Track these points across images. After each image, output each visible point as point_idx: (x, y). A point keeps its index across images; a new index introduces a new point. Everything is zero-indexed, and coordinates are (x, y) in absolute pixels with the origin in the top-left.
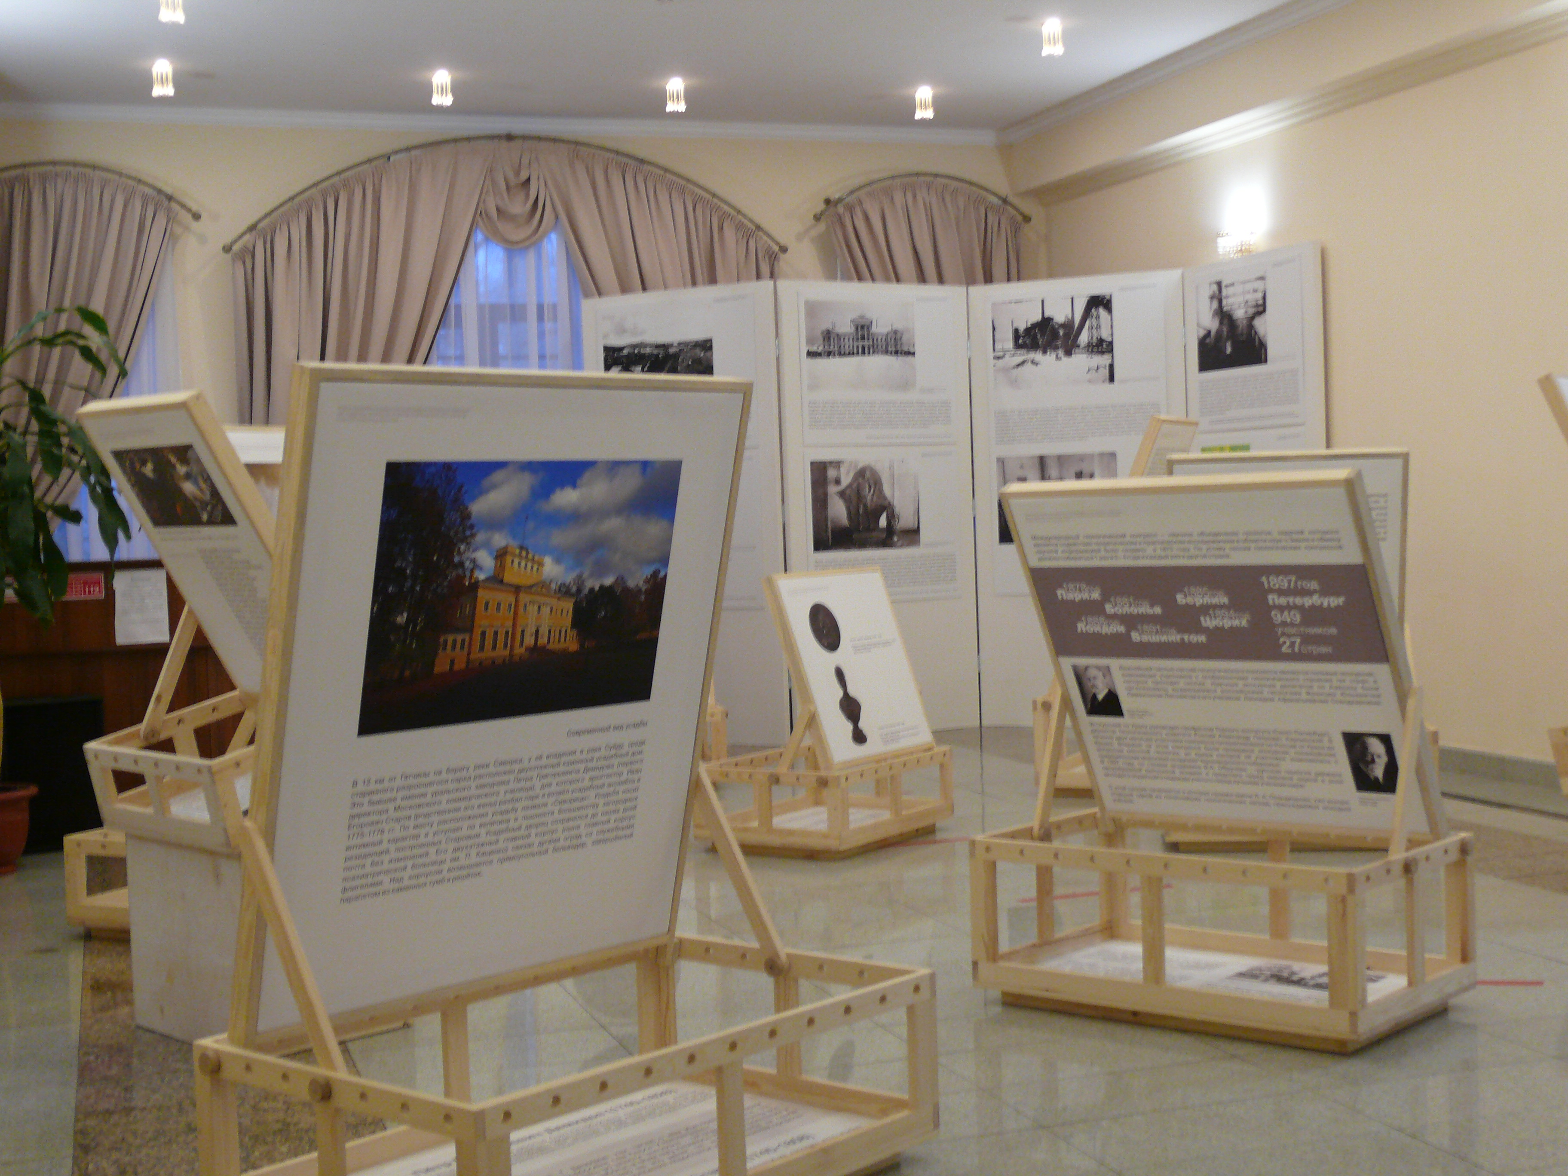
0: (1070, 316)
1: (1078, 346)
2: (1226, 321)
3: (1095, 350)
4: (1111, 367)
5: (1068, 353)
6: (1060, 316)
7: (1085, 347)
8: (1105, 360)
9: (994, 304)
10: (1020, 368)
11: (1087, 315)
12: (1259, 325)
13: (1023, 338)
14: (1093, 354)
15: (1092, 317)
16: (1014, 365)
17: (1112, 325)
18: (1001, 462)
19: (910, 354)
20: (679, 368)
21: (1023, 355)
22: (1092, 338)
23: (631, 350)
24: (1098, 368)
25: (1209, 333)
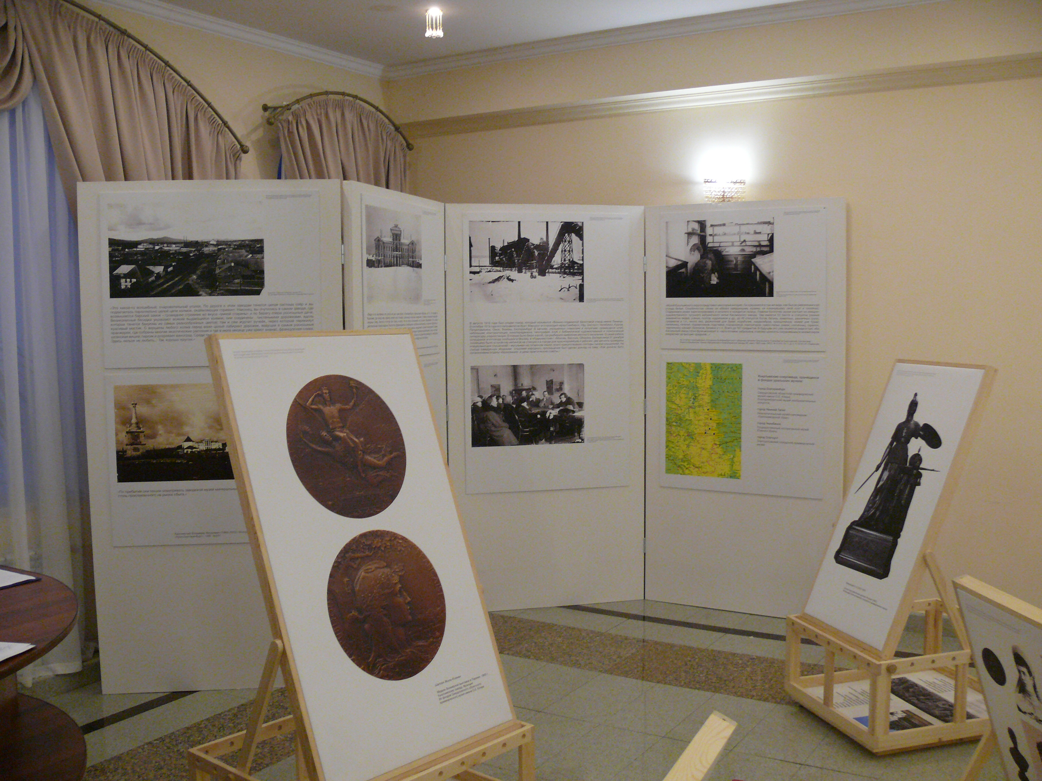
0: (545, 240)
1: (552, 267)
2: (711, 256)
3: (567, 271)
4: (581, 286)
5: (543, 272)
7: (558, 268)
8: (575, 281)
9: (471, 223)
10: (496, 283)
11: (560, 239)
12: (761, 262)
13: (499, 256)
14: (565, 276)
15: (565, 242)
16: (491, 280)
17: (583, 250)
18: (475, 370)
19: (419, 266)
20: (218, 271)
21: (500, 271)
22: (565, 260)
23: (151, 246)
24: (570, 287)
25: (684, 264)
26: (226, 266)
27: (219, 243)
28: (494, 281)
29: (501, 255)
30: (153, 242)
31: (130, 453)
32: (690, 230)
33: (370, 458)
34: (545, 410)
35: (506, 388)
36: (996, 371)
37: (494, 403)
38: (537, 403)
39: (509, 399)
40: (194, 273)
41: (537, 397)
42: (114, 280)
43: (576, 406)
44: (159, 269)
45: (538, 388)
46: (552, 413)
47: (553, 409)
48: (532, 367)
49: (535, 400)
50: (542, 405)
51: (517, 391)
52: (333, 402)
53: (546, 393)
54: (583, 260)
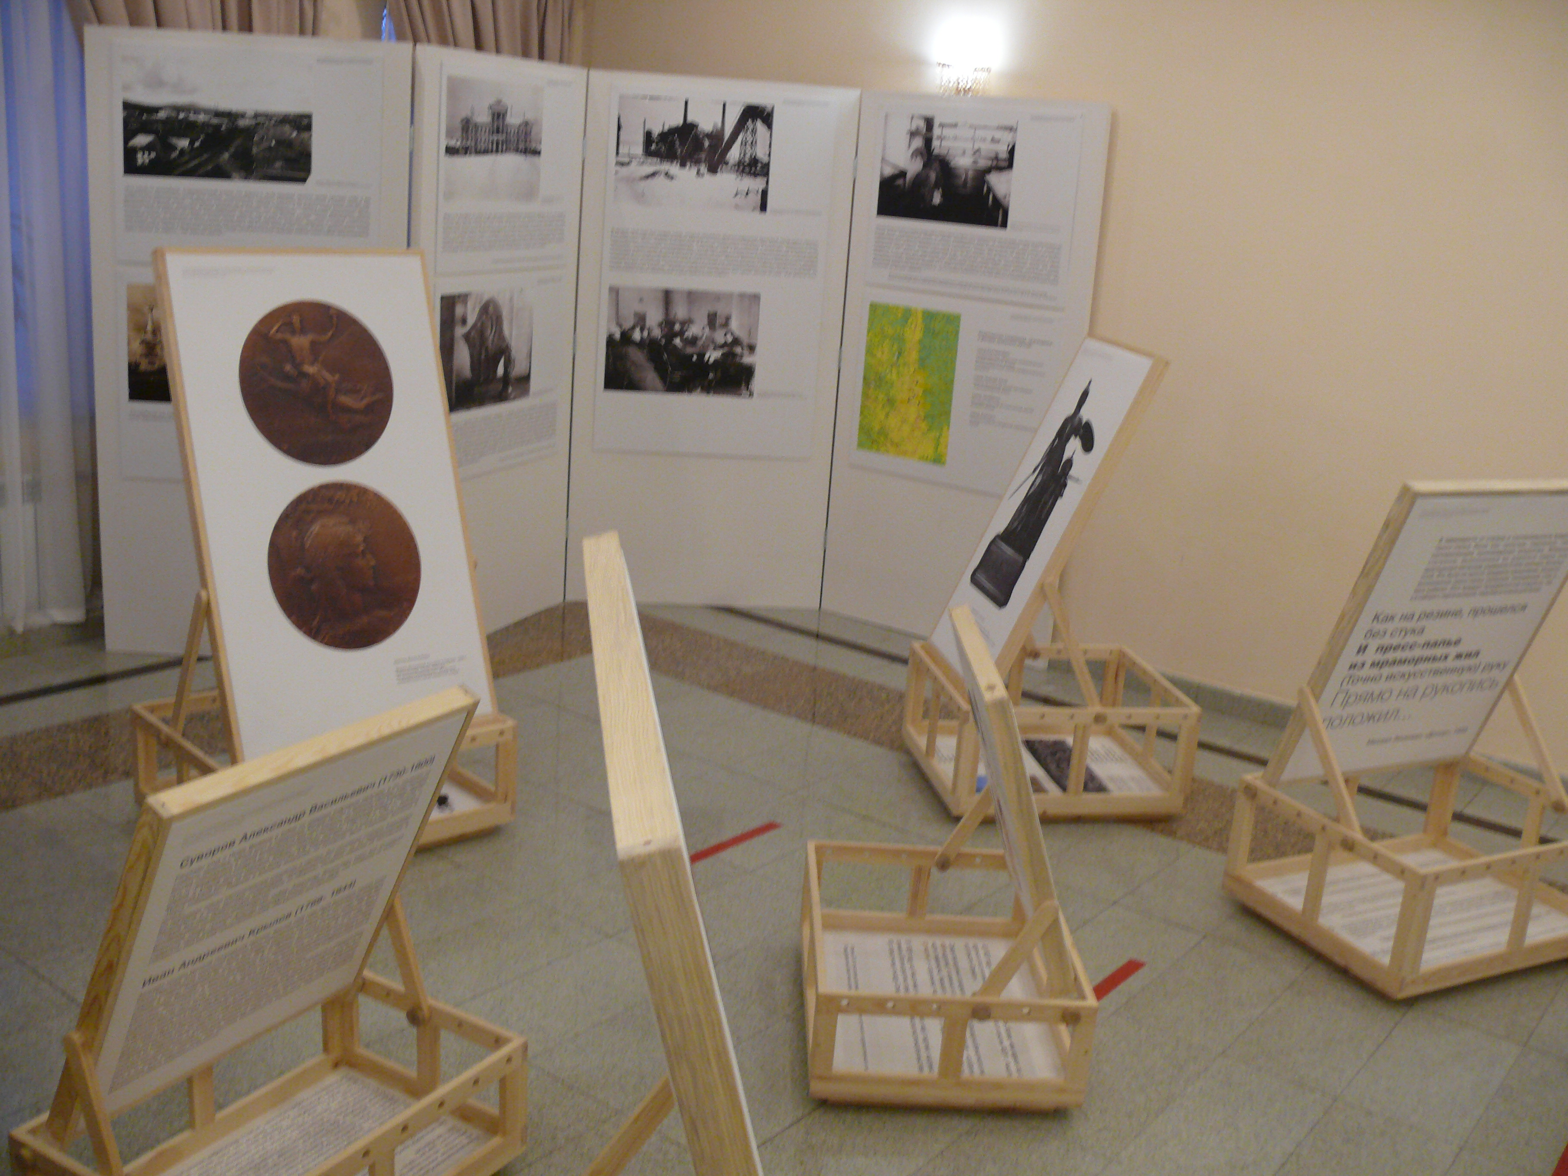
0: (720, 125)
1: (727, 163)
2: (936, 165)
3: (747, 169)
4: (764, 194)
5: (713, 170)
6: (706, 122)
7: (735, 165)
8: (756, 184)
9: (622, 97)
10: (649, 181)
11: (740, 127)
12: (998, 182)
13: (656, 144)
14: (744, 176)
15: (747, 130)
16: (643, 175)
17: (770, 144)
18: (615, 292)
19: (537, 153)
20: (255, 150)
21: (656, 164)
22: (744, 155)
23: (172, 113)
24: (748, 192)
25: (902, 174)
26: (265, 145)
27: (256, 116)
28: (647, 177)
29: (658, 142)
30: (178, 109)
31: (144, 366)
32: (914, 128)
33: (346, 400)
34: (704, 350)
35: (654, 317)
36: (1167, 364)
37: (637, 336)
38: (694, 341)
39: (657, 333)
40: (227, 150)
41: (694, 333)
42: (130, 154)
43: (746, 349)
44: (183, 143)
45: (696, 321)
46: (713, 356)
47: (714, 350)
48: (690, 293)
49: (690, 336)
50: (700, 343)
51: (668, 323)
52: (303, 331)
53: (707, 329)
54: (769, 157)
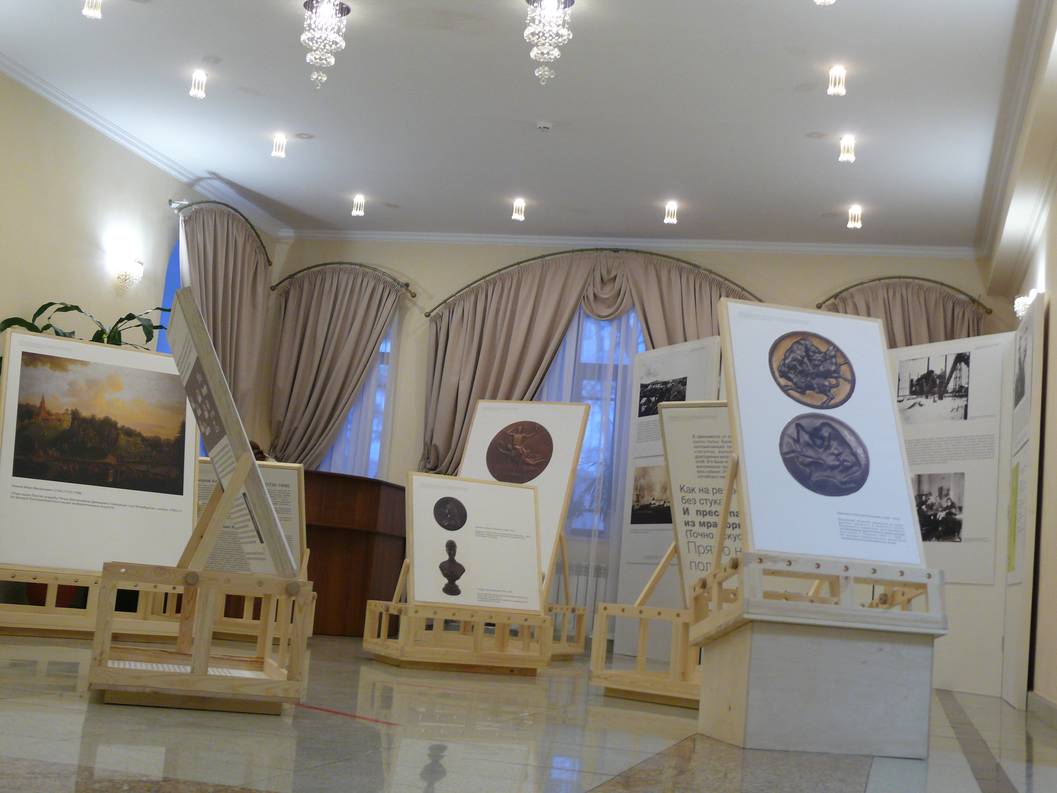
0: (944, 370)
1: (947, 392)
3: (957, 394)
4: (966, 406)
5: (941, 398)
6: (938, 369)
7: (951, 393)
8: (961, 402)
9: (901, 362)
10: (912, 409)
11: (954, 368)
13: (915, 387)
14: (956, 398)
15: (957, 370)
16: (909, 406)
17: (969, 376)
21: (915, 398)
22: (956, 385)
23: (652, 386)
24: (958, 408)
27: (674, 381)
28: (911, 407)
29: (916, 385)
30: (653, 384)
31: (636, 507)
34: (937, 512)
38: (932, 507)
41: (933, 501)
42: (640, 408)
43: (958, 510)
44: (653, 399)
45: (933, 493)
46: (941, 515)
47: (942, 511)
48: (930, 476)
49: (930, 504)
50: (935, 508)
51: (919, 496)
52: (521, 432)
53: (938, 498)
54: (968, 384)
